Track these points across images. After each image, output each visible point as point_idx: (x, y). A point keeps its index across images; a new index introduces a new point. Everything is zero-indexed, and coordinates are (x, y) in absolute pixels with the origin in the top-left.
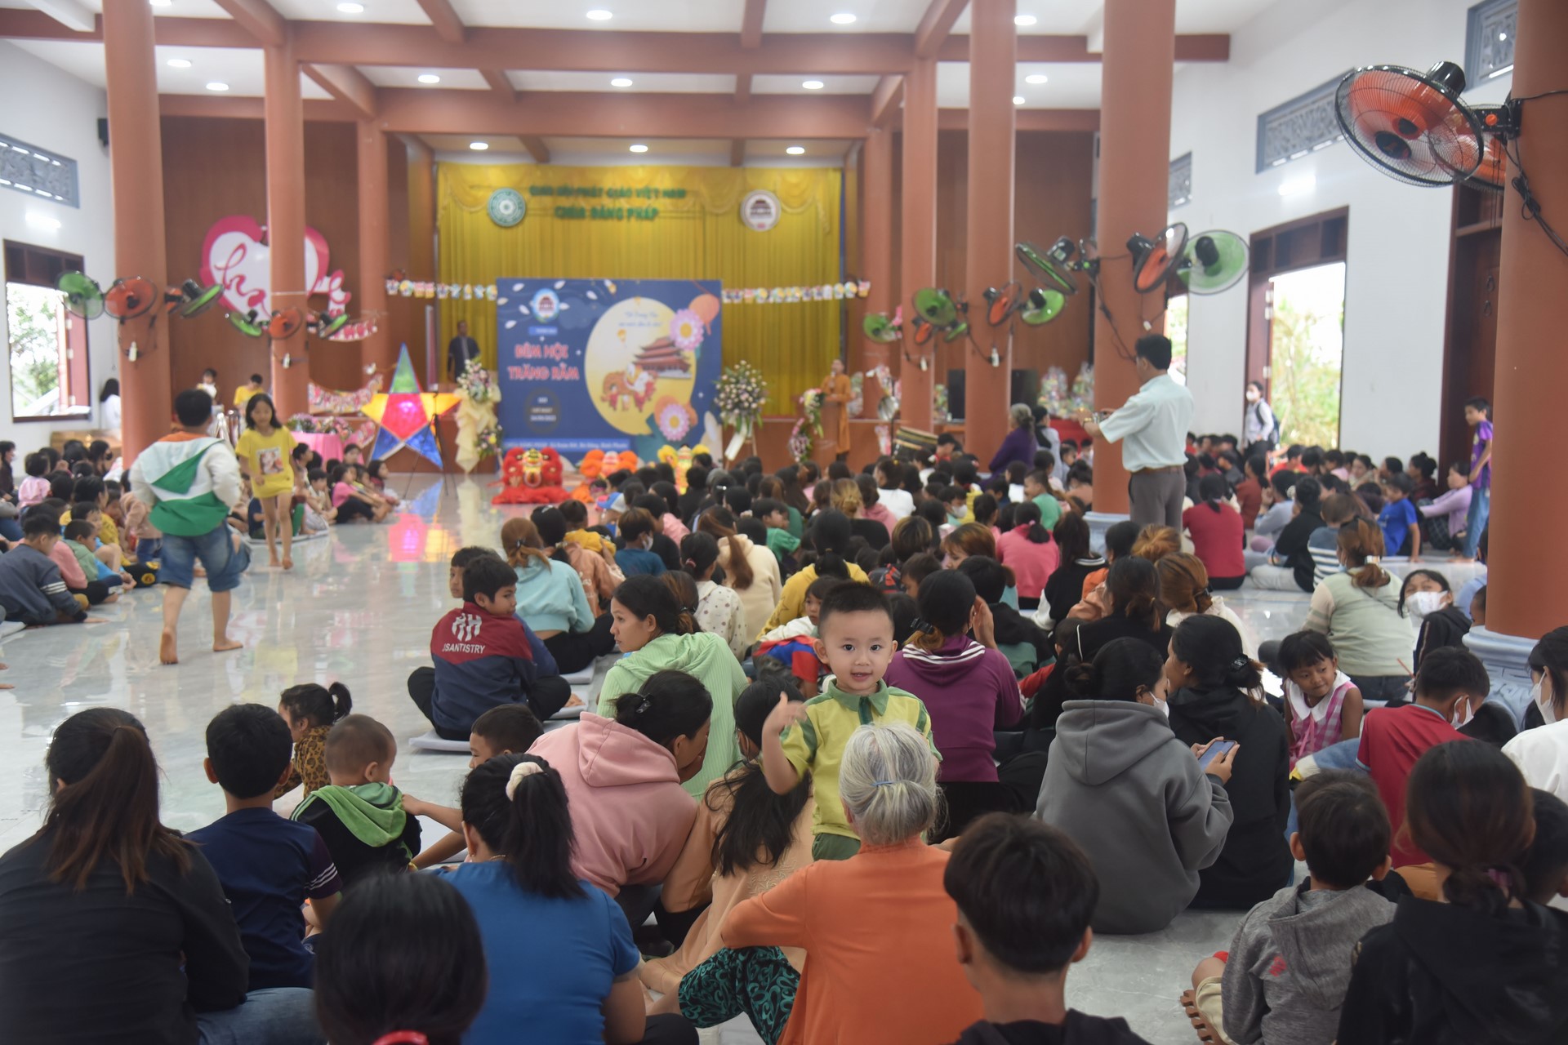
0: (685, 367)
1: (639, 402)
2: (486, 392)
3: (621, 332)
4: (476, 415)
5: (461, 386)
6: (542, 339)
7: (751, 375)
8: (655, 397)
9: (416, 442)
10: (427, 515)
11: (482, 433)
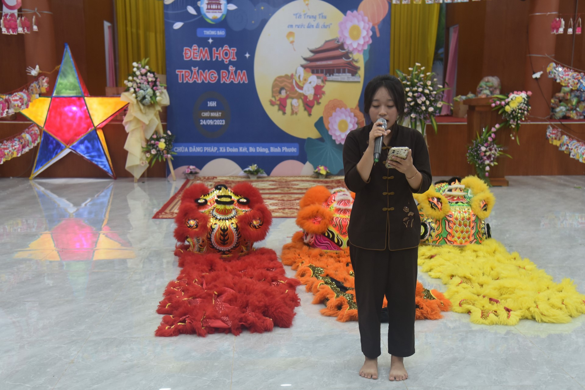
0: (354, 71)
1: (308, 106)
2: (154, 94)
3: (291, 34)
4: (145, 120)
5: (127, 90)
6: (210, 41)
7: (426, 78)
8: (324, 100)
9: (82, 147)
10: (96, 223)
11: (152, 139)
